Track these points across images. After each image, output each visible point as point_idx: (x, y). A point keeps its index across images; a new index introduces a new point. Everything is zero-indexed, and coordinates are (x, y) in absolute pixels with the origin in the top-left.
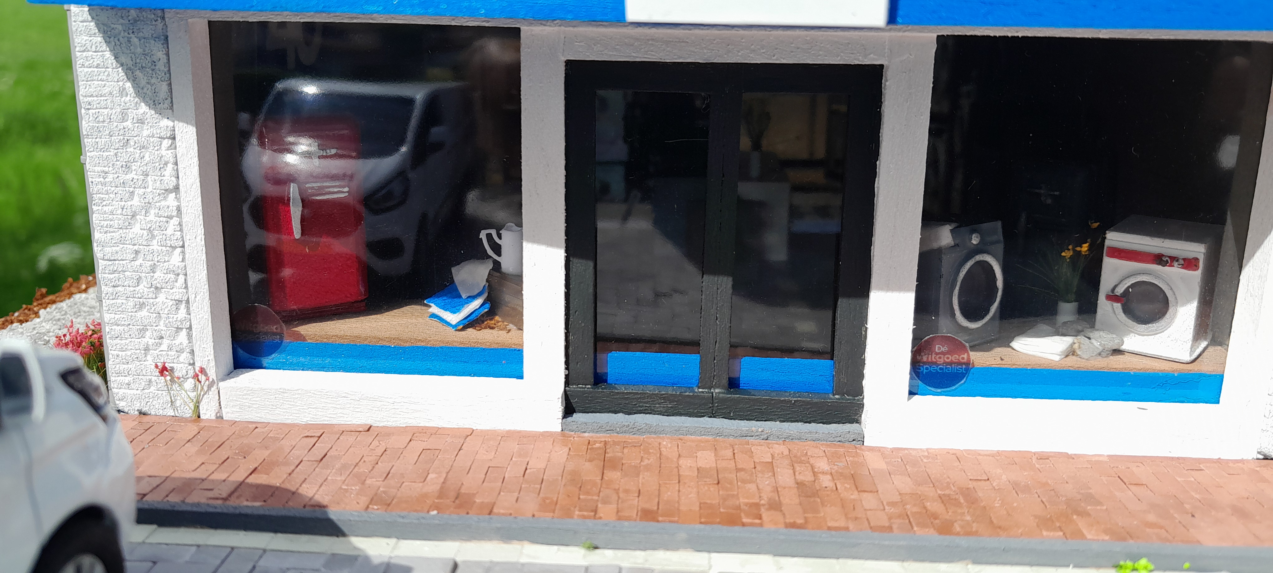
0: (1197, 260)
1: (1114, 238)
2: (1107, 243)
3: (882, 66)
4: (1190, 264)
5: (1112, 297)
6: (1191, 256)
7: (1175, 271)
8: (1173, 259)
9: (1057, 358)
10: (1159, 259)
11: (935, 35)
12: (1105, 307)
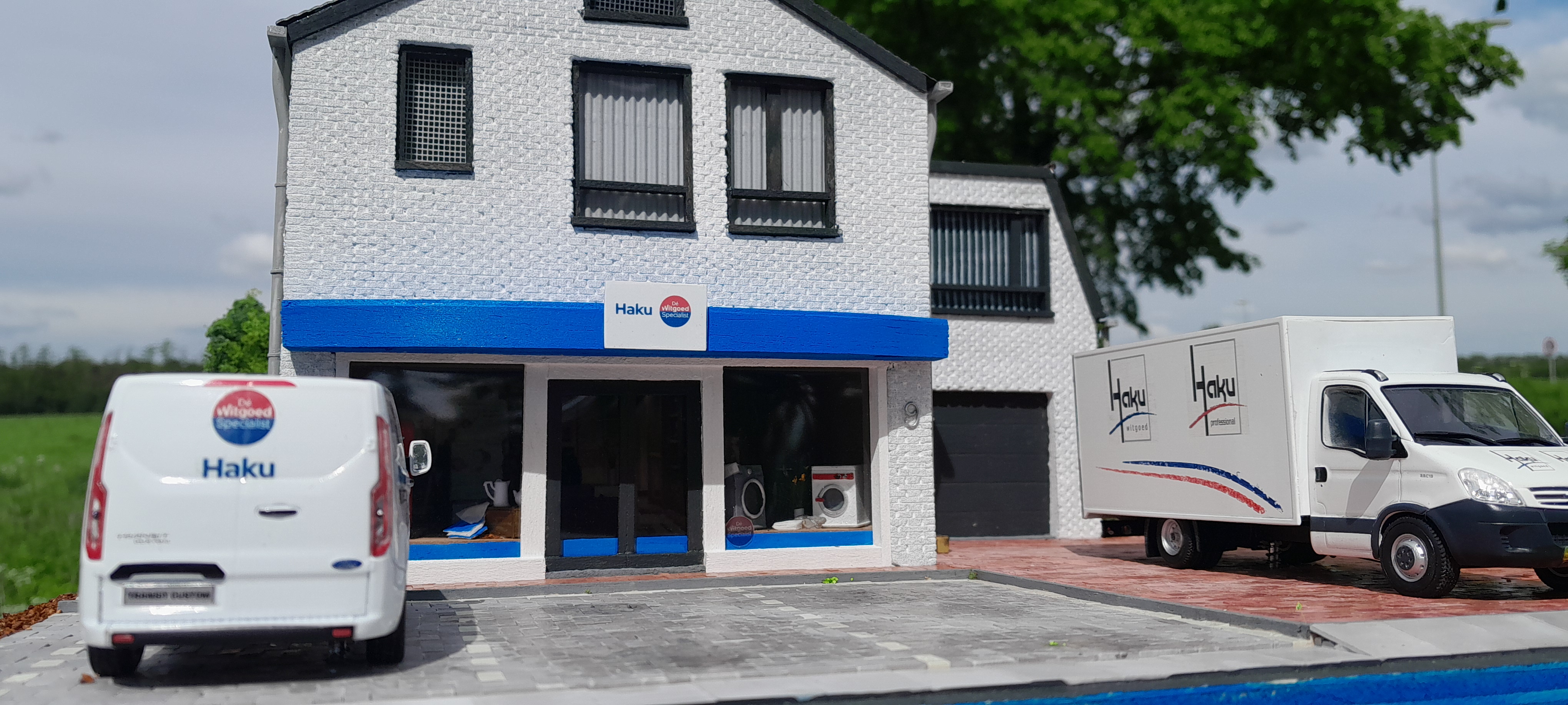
0: (852, 474)
1: (816, 470)
2: (813, 472)
3: (699, 381)
4: (850, 476)
5: (818, 500)
6: (849, 472)
7: (845, 481)
8: (843, 475)
9: (795, 529)
10: (836, 476)
11: (722, 366)
12: (816, 505)
